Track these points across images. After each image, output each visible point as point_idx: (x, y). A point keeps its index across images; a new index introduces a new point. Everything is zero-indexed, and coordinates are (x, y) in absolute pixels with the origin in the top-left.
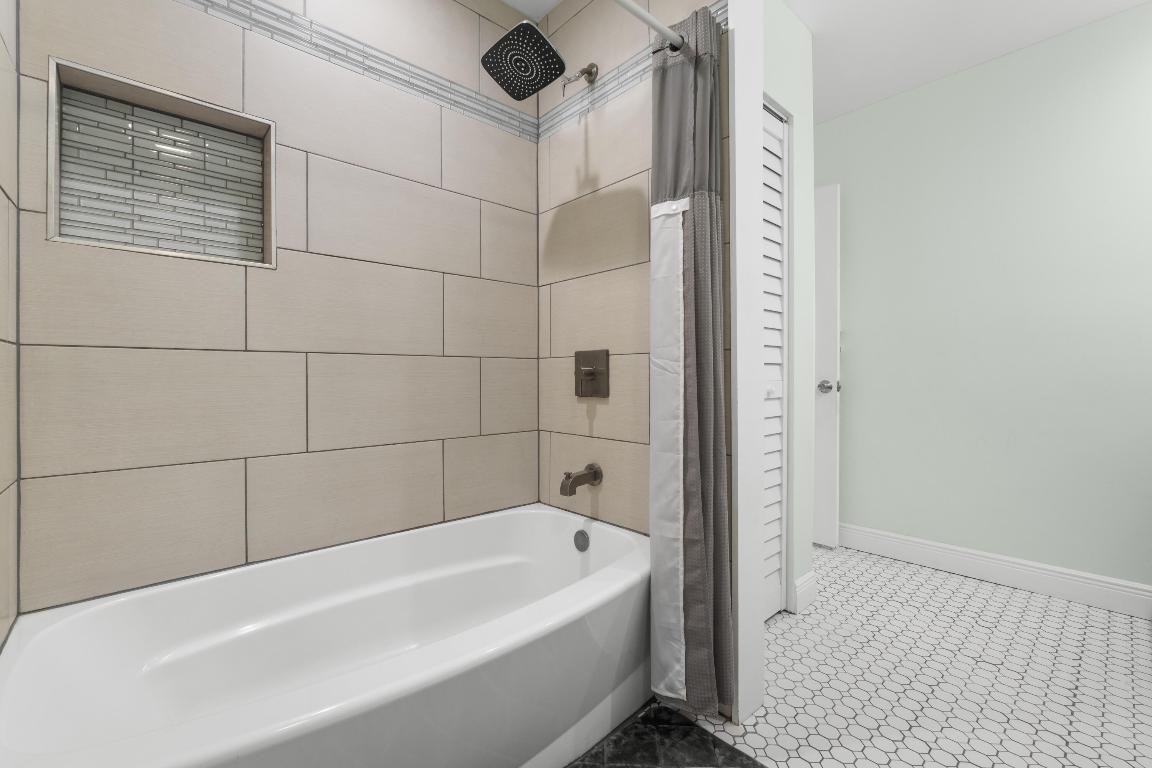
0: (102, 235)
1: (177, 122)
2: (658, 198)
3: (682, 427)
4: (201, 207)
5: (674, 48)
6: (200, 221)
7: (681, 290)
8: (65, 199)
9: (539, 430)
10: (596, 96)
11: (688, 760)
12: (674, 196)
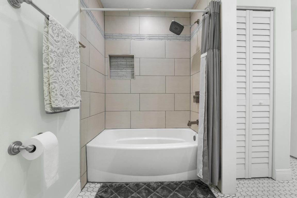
0: (114, 77)
1: (123, 58)
2: (202, 53)
3: (204, 111)
4: (126, 71)
5: (206, 13)
6: (126, 73)
7: (205, 76)
8: (111, 73)
9: (190, 111)
10: (199, 27)
11: (200, 192)
12: (205, 52)
